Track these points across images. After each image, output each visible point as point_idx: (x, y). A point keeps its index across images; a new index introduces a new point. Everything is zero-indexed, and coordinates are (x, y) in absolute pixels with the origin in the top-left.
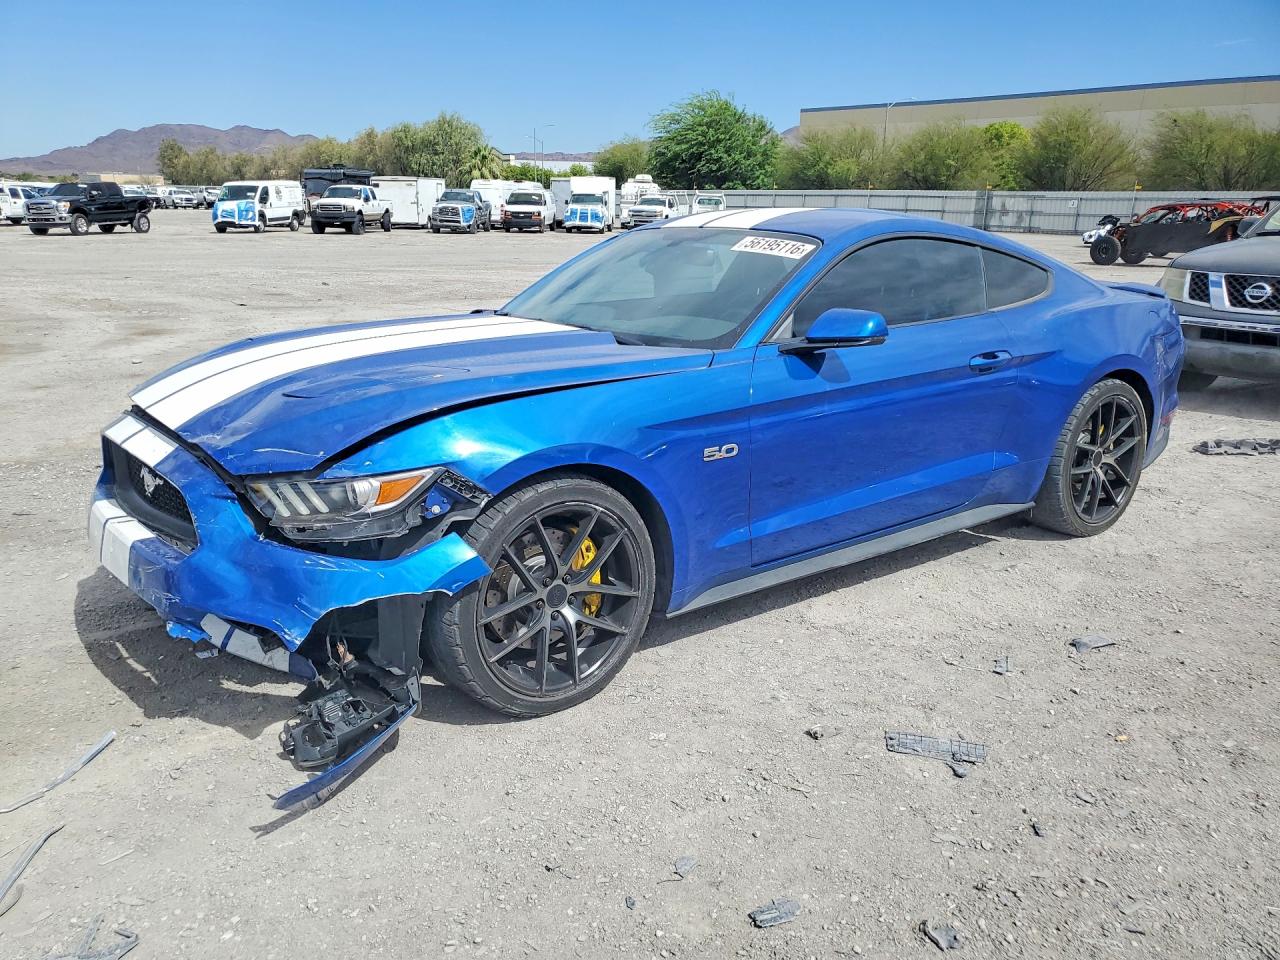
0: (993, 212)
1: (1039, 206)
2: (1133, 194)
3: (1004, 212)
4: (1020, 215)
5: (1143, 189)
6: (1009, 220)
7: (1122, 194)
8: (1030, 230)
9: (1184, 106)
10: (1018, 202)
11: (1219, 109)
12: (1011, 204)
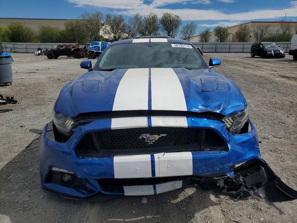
0: (3, 48)
1: (16, 46)
2: (39, 44)
3: (6, 48)
4: (11, 48)
5: (41, 42)
6: (8, 50)
7: (36, 44)
8: (15, 52)
9: (46, 24)
10: (10, 45)
11: (53, 25)
12: (7, 45)
